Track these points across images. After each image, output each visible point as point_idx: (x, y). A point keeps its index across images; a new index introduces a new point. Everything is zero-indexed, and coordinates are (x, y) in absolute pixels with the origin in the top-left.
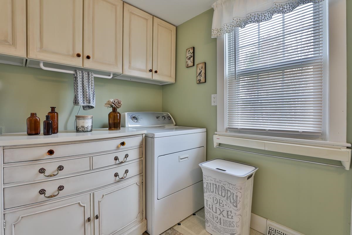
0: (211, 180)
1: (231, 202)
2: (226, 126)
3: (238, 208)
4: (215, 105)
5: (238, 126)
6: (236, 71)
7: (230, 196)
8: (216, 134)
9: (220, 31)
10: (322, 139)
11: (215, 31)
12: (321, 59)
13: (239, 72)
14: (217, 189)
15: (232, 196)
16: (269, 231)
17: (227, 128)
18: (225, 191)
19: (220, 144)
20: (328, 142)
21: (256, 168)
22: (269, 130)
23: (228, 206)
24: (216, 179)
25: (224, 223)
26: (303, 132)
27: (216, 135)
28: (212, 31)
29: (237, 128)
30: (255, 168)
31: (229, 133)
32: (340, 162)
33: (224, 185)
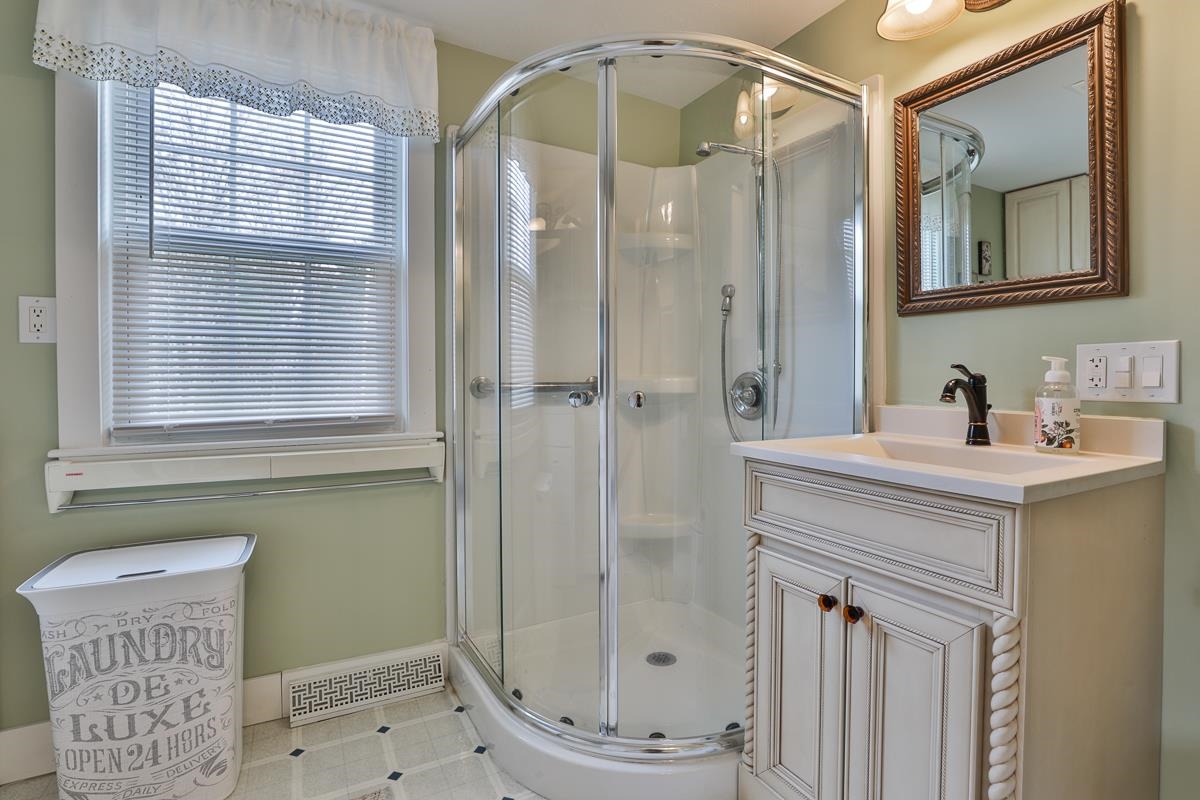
0: (99, 628)
1: (199, 661)
2: (108, 420)
3: (226, 667)
4: (45, 338)
5: (166, 418)
6: (154, 228)
7: (194, 645)
8: (57, 459)
9: (81, 57)
10: (396, 430)
11: (56, 45)
12: (391, 257)
13: (166, 235)
14: (134, 646)
15: (202, 639)
16: (294, 697)
17: (109, 430)
18: (174, 634)
19: (76, 494)
20: (407, 434)
21: (250, 537)
22: (276, 422)
23: (189, 682)
24: (126, 613)
25: (170, 749)
26: (360, 417)
27: (53, 463)
28: (38, 35)
29: (160, 427)
30: (246, 539)
31: (117, 448)
32: (427, 469)
33: (167, 621)
